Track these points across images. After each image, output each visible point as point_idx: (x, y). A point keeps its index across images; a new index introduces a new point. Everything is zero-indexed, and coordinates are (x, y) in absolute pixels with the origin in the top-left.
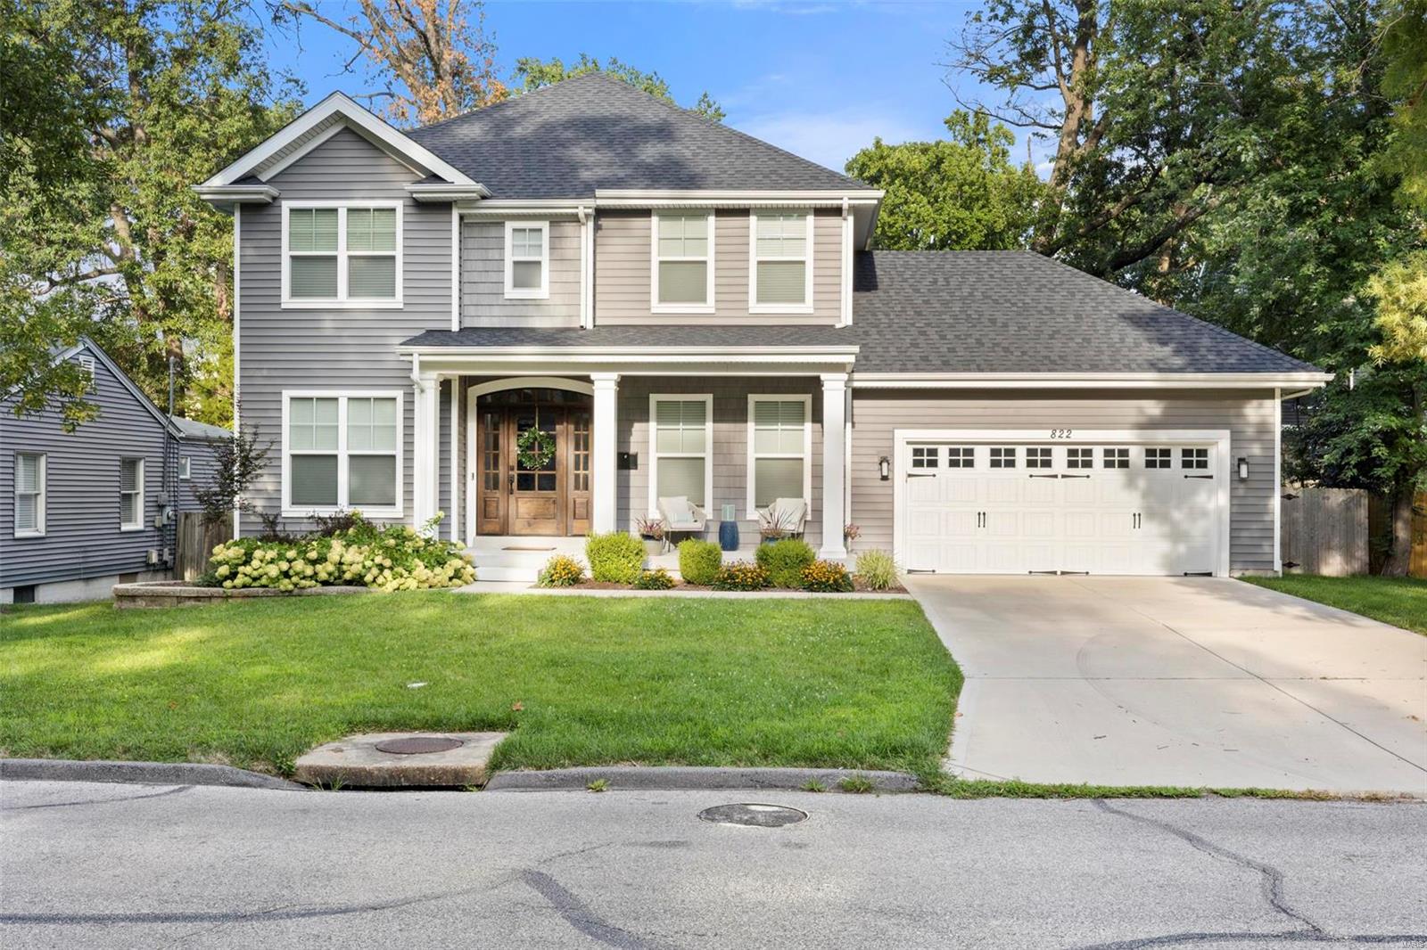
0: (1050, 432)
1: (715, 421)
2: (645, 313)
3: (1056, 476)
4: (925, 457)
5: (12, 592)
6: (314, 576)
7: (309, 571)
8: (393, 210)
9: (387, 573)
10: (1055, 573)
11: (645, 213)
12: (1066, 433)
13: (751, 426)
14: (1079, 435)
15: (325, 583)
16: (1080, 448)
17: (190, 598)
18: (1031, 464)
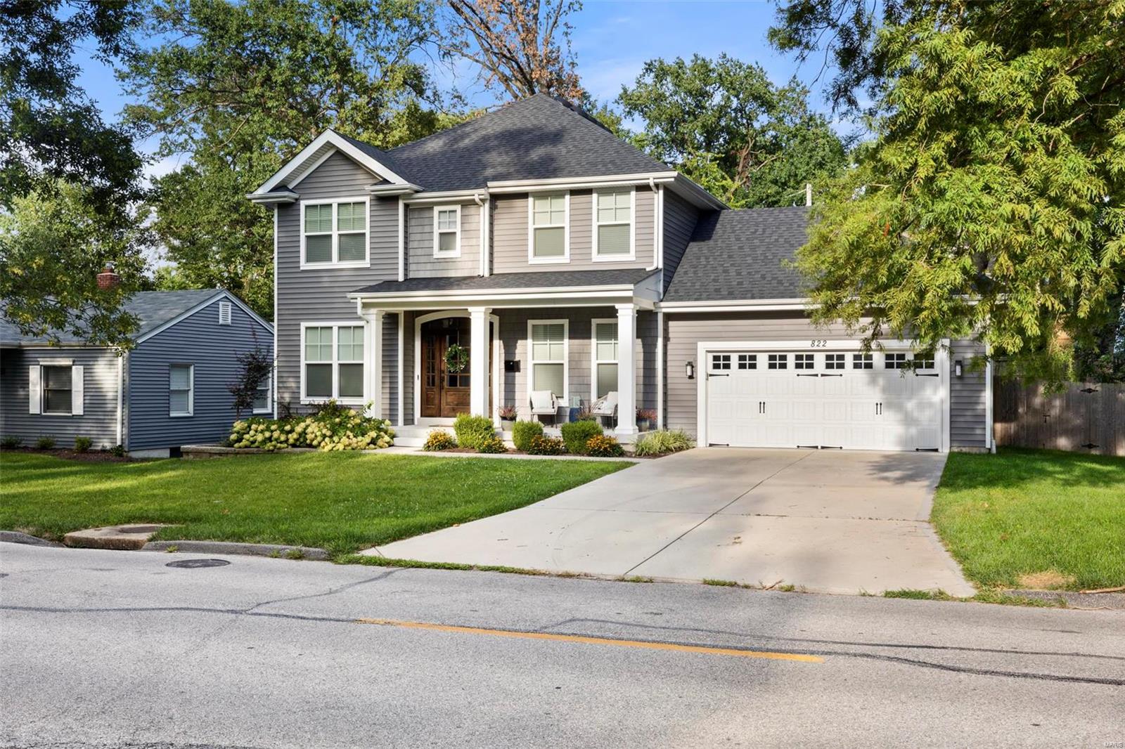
0: (810, 342)
1: (570, 338)
2: (524, 264)
3: (817, 375)
4: (721, 362)
5: (168, 451)
6: (287, 441)
7: (283, 438)
8: (364, 203)
9: (327, 440)
10: (817, 447)
11: (524, 195)
12: (822, 343)
13: (594, 341)
14: (831, 345)
15: (294, 446)
16: (835, 354)
17: (216, 454)
18: (799, 366)
